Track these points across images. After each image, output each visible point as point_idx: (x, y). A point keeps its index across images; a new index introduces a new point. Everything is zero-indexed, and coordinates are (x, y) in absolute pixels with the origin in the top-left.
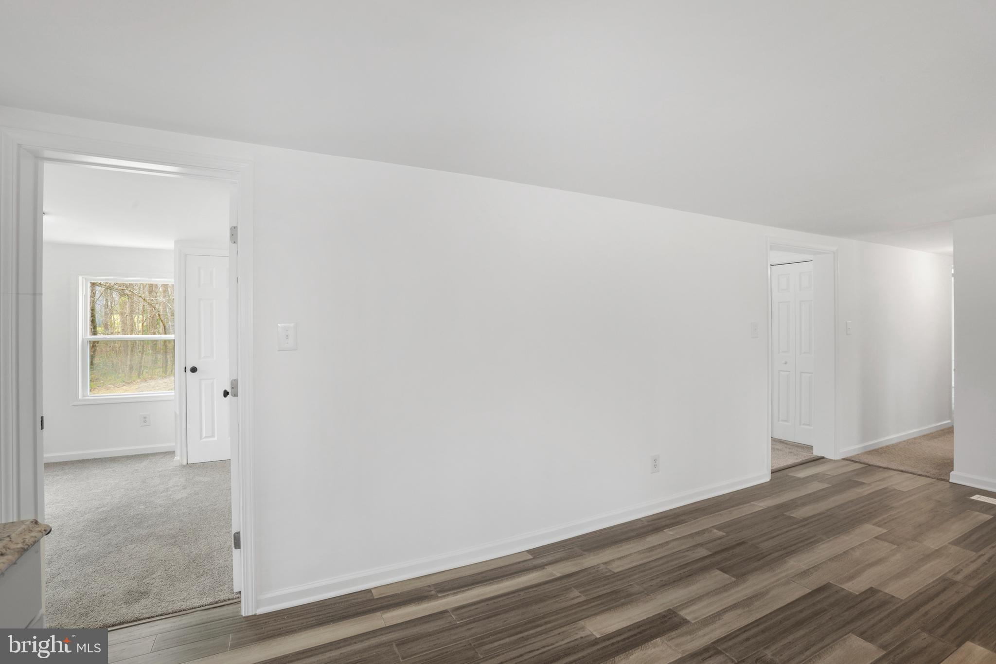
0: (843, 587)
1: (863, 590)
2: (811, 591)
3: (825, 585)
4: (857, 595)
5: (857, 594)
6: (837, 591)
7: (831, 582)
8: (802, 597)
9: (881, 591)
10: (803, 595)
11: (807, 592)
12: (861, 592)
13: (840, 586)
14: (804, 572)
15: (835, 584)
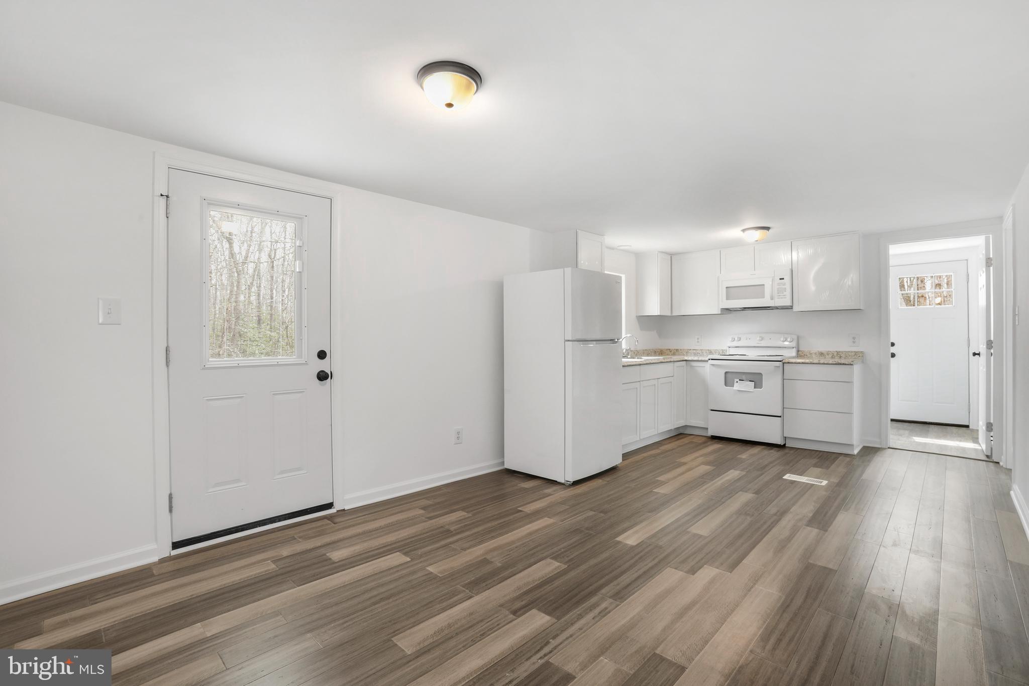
0: (718, 570)
1: (701, 570)
2: (743, 562)
3: (734, 569)
4: (705, 564)
5: (705, 566)
6: (722, 564)
7: (729, 573)
8: (748, 555)
9: (685, 572)
10: (747, 557)
11: (745, 559)
12: (702, 568)
13: (721, 571)
14: (757, 581)
15: (725, 572)
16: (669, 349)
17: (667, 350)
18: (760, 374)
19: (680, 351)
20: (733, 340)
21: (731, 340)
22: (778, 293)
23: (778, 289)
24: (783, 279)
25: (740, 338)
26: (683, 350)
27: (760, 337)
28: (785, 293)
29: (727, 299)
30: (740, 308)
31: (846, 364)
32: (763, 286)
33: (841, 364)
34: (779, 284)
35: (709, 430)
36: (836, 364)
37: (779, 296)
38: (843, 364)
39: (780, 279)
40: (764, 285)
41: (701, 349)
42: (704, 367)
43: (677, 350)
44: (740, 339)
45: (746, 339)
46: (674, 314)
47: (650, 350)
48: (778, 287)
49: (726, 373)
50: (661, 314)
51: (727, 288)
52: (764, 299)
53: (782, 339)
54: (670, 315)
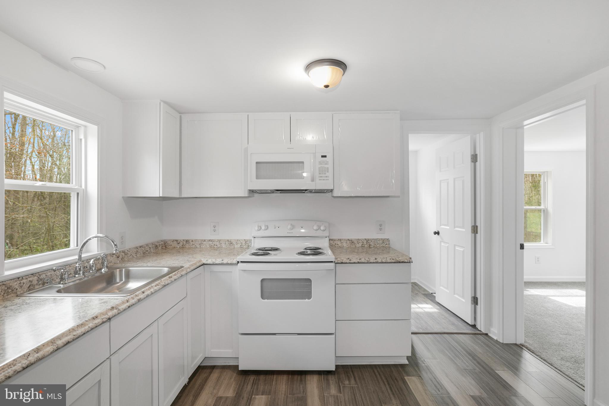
16: (177, 241)
17: (173, 241)
18: (309, 280)
19: (191, 243)
20: (260, 229)
21: (256, 228)
22: (320, 174)
23: (319, 168)
24: (325, 156)
25: (267, 226)
26: (196, 240)
27: (291, 225)
28: (327, 174)
29: (258, 177)
30: (271, 190)
31: (405, 262)
32: (301, 164)
33: (400, 262)
34: (320, 163)
35: (239, 358)
36: (394, 263)
37: (321, 177)
38: (403, 262)
39: (323, 156)
40: (303, 163)
41: (219, 239)
42: (231, 272)
43: (187, 241)
44: (267, 228)
45: (275, 228)
46: (184, 195)
47: (147, 245)
48: (320, 166)
49: (263, 280)
50: (164, 196)
51: (257, 163)
52: (303, 179)
53: (315, 228)
54: (177, 195)
